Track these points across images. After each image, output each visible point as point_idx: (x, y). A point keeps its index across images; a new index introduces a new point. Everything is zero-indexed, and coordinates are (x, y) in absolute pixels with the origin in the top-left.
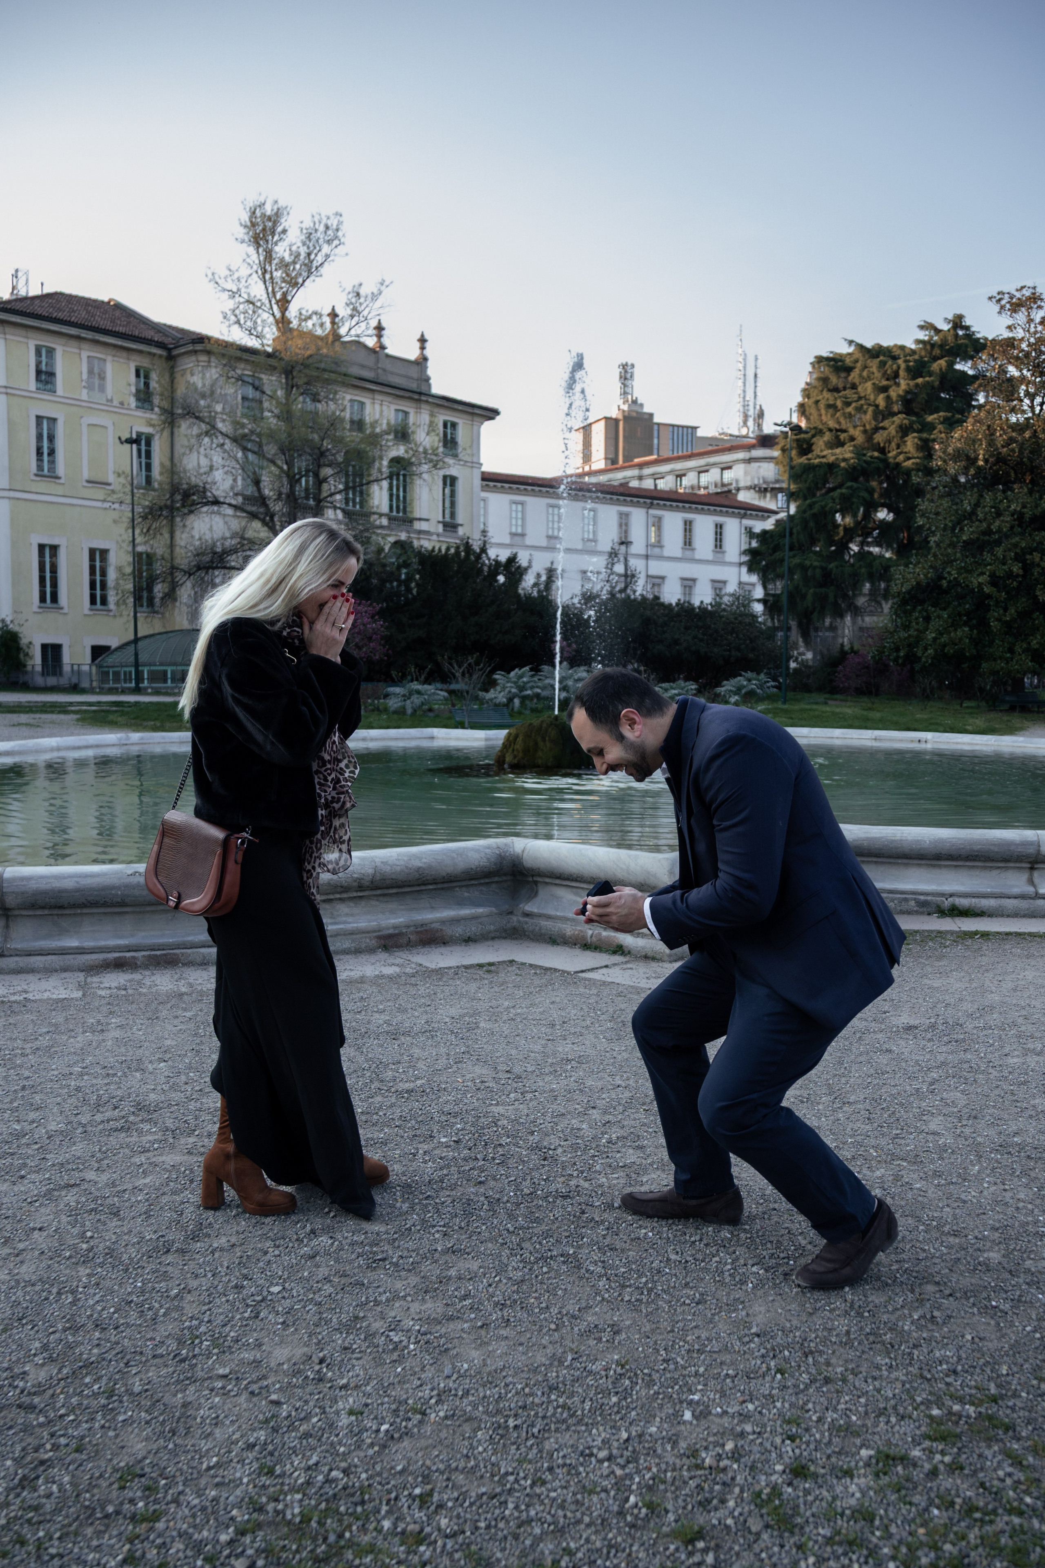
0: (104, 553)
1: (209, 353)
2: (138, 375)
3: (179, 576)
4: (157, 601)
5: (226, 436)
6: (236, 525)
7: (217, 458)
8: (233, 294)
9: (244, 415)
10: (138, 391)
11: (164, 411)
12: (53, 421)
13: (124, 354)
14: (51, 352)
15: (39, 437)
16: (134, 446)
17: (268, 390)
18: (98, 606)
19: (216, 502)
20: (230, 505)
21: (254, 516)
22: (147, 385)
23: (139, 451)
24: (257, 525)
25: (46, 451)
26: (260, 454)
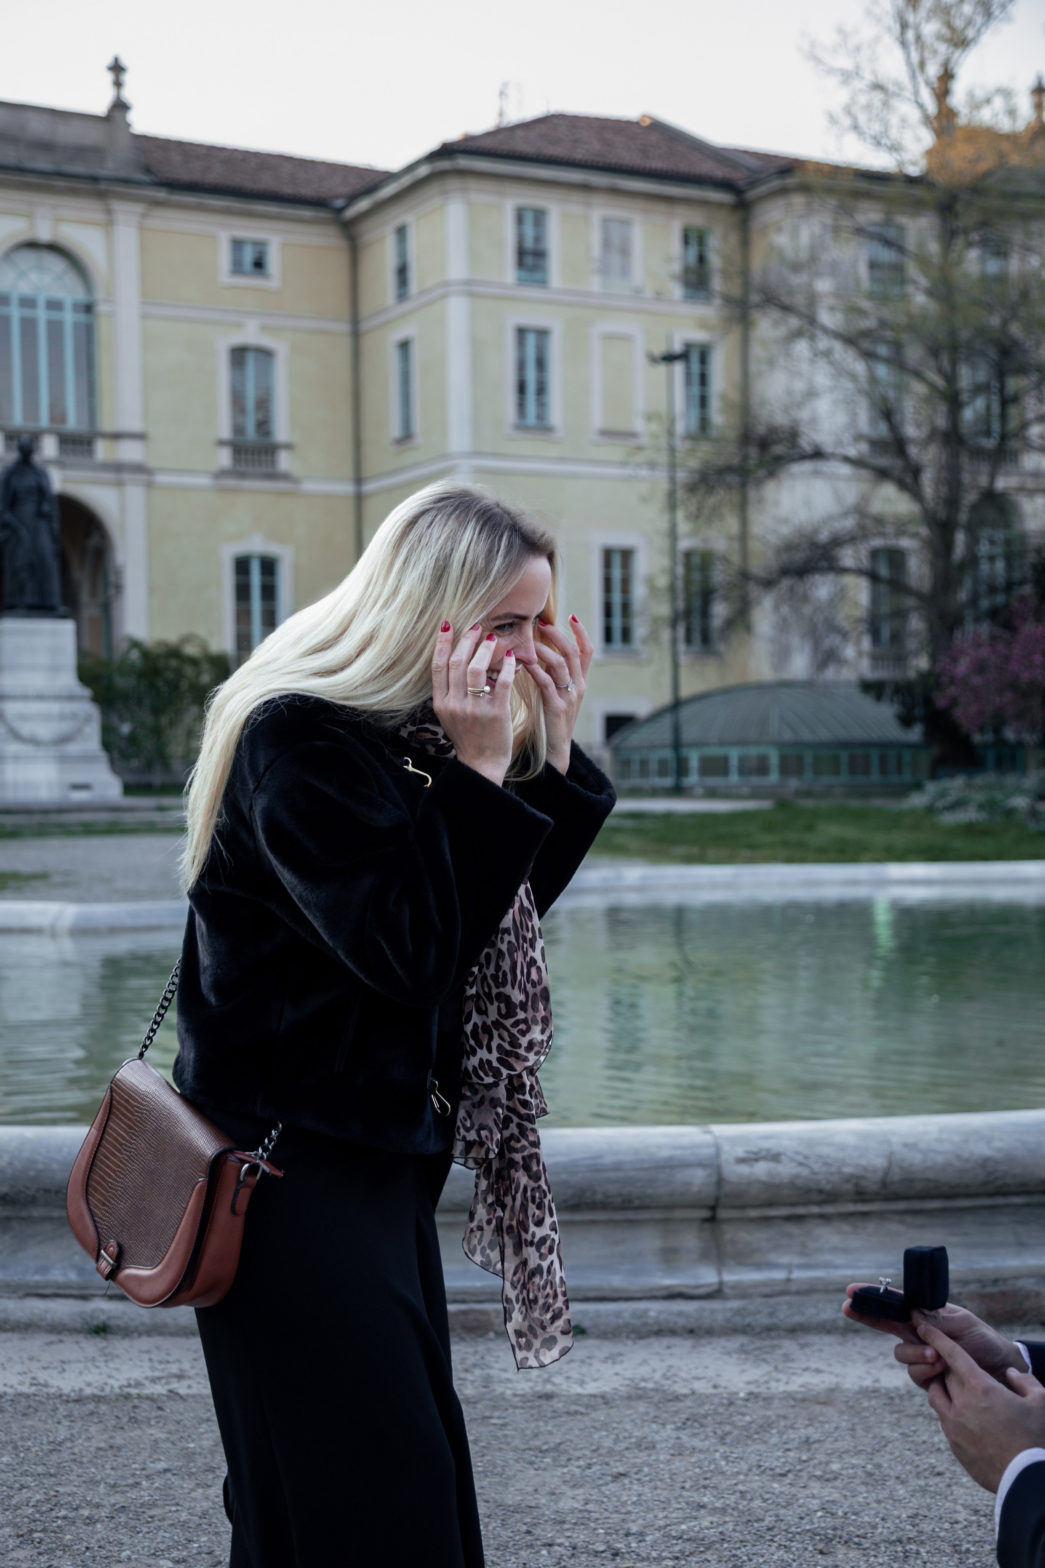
0: (627, 555)
1: (805, 189)
2: (686, 240)
3: (754, 591)
4: (715, 635)
5: (837, 335)
6: (851, 493)
7: (822, 377)
8: (847, 77)
9: (871, 296)
10: (687, 270)
11: (728, 300)
12: (542, 334)
13: (661, 207)
14: (540, 216)
15: (521, 366)
16: (678, 368)
17: (911, 243)
18: (617, 644)
19: (818, 454)
20: (847, 460)
21: (883, 474)
22: (702, 259)
23: (688, 375)
24: (889, 490)
25: (531, 387)
26: (897, 362)
